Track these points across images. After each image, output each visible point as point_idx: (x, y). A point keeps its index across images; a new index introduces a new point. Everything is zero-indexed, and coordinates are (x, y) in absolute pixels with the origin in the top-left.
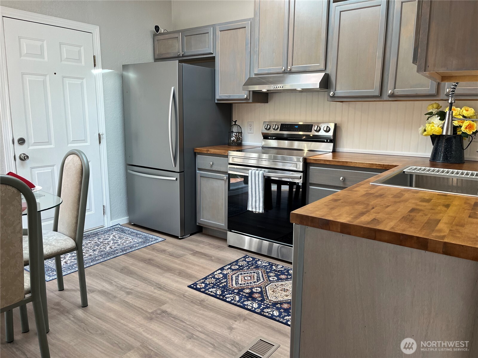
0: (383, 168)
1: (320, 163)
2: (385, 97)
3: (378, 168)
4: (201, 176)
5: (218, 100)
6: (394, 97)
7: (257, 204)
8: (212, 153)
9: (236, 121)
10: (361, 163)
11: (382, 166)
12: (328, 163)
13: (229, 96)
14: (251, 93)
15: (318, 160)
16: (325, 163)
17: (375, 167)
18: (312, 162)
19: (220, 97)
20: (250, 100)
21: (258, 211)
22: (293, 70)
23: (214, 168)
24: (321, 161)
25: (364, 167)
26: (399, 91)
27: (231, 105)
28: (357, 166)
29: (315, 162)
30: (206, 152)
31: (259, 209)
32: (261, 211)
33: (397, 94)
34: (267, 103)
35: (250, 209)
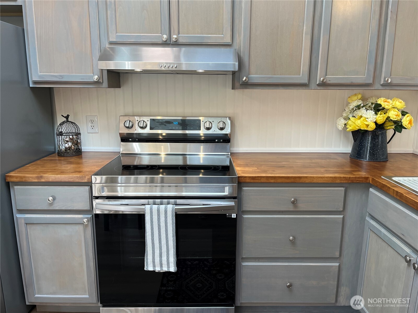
0: (350, 182)
1: (260, 181)
2: (313, 85)
3: (342, 182)
4: (26, 224)
5: (35, 83)
6: (323, 85)
7: (164, 258)
8: (50, 180)
9: (68, 116)
10: (320, 177)
11: (348, 179)
12: (272, 181)
13: (61, 76)
15: (257, 178)
16: (268, 181)
17: (338, 181)
18: (248, 180)
20: (104, 84)
21: (165, 269)
22: (181, 41)
23: (57, 206)
24: (263, 179)
25: (324, 182)
26: (331, 78)
28: (315, 181)
29: (252, 181)
30: (36, 181)
31: (168, 266)
32: (173, 269)
33: (329, 82)
34: (119, 87)
35: (150, 268)
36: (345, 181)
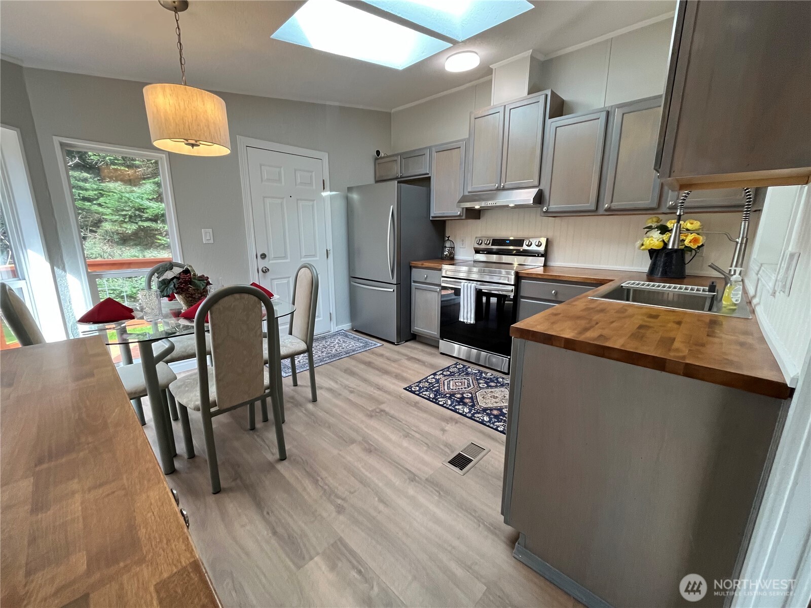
0: (599, 283)
1: (531, 276)
2: (601, 211)
3: (593, 282)
4: (415, 288)
5: (433, 217)
6: (611, 211)
7: (469, 315)
8: (426, 266)
9: (449, 236)
11: (598, 280)
12: (540, 277)
13: (443, 213)
14: (465, 210)
15: (529, 274)
16: (537, 277)
18: (524, 275)
19: (435, 214)
20: (463, 216)
21: (469, 321)
22: (506, 187)
23: (428, 281)
24: (533, 275)
25: (577, 281)
26: (616, 205)
27: (444, 221)
30: (421, 266)
31: (471, 320)
32: (473, 321)
33: (614, 208)
34: (480, 219)
35: (462, 320)
36: (595, 282)
